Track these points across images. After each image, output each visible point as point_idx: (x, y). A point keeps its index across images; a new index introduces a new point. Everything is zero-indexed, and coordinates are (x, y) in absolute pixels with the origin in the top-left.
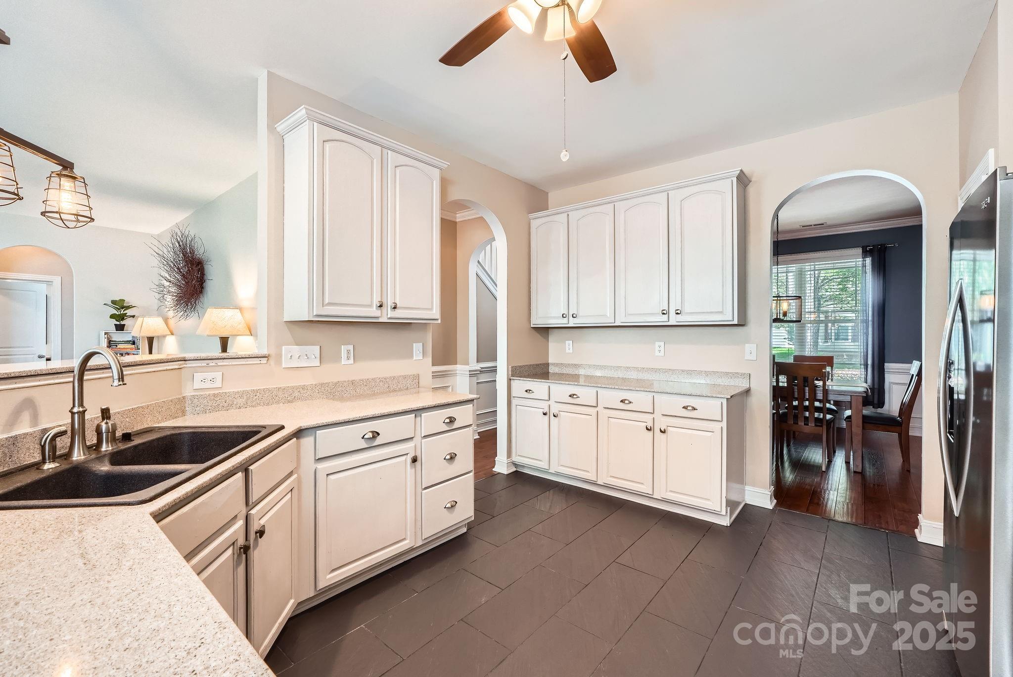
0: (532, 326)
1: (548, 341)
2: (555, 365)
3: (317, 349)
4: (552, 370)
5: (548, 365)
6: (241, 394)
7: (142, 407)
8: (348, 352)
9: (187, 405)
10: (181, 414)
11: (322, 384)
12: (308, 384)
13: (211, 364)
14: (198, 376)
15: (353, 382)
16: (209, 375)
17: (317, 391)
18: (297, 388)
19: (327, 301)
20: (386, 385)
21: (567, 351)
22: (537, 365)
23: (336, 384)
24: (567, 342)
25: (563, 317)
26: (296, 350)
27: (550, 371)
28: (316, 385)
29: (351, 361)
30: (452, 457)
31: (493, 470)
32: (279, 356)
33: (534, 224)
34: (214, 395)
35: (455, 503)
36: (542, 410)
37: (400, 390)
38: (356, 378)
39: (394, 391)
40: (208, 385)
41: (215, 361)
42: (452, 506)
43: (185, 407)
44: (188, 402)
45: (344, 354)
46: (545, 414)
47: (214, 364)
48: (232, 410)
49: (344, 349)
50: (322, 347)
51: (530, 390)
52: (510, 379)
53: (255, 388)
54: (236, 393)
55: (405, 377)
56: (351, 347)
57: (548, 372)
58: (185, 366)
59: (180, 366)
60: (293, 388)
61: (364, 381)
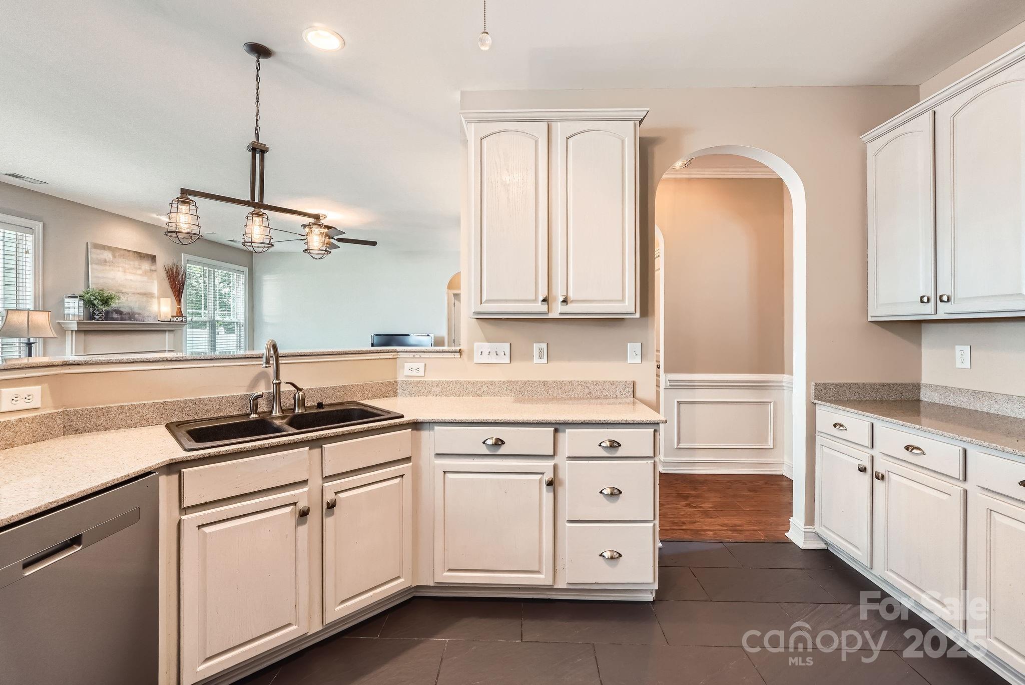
0: (870, 319)
1: (920, 345)
2: (935, 388)
3: (507, 346)
4: (926, 396)
5: (917, 387)
6: (438, 384)
7: (352, 385)
8: (541, 350)
9: (398, 388)
10: (392, 395)
11: (510, 382)
12: (496, 380)
13: (416, 356)
14: (408, 366)
15: (545, 383)
16: (415, 365)
17: (505, 388)
18: (485, 383)
19: (484, 299)
20: (587, 391)
21: (958, 365)
22: (883, 385)
23: (525, 383)
24: (958, 348)
25: (922, 302)
26: (486, 346)
27: (922, 398)
28: (504, 382)
29: (545, 360)
30: (615, 494)
31: (787, 534)
32: (471, 351)
33: (871, 149)
34: (417, 382)
35: (618, 555)
36: (858, 462)
37: (605, 397)
38: (550, 379)
39: (597, 398)
40: (414, 373)
41: (419, 353)
42: (612, 558)
43: (397, 390)
44: (399, 385)
45: (536, 353)
46: (863, 470)
47: (418, 356)
48: (431, 397)
49: (536, 346)
50: (512, 346)
51: (842, 426)
52: (815, 404)
53: (448, 380)
54: (433, 382)
55: (613, 383)
56: (544, 346)
57: (919, 401)
58: (398, 356)
59: (394, 356)
60: (482, 382)
61: (558, 383)
